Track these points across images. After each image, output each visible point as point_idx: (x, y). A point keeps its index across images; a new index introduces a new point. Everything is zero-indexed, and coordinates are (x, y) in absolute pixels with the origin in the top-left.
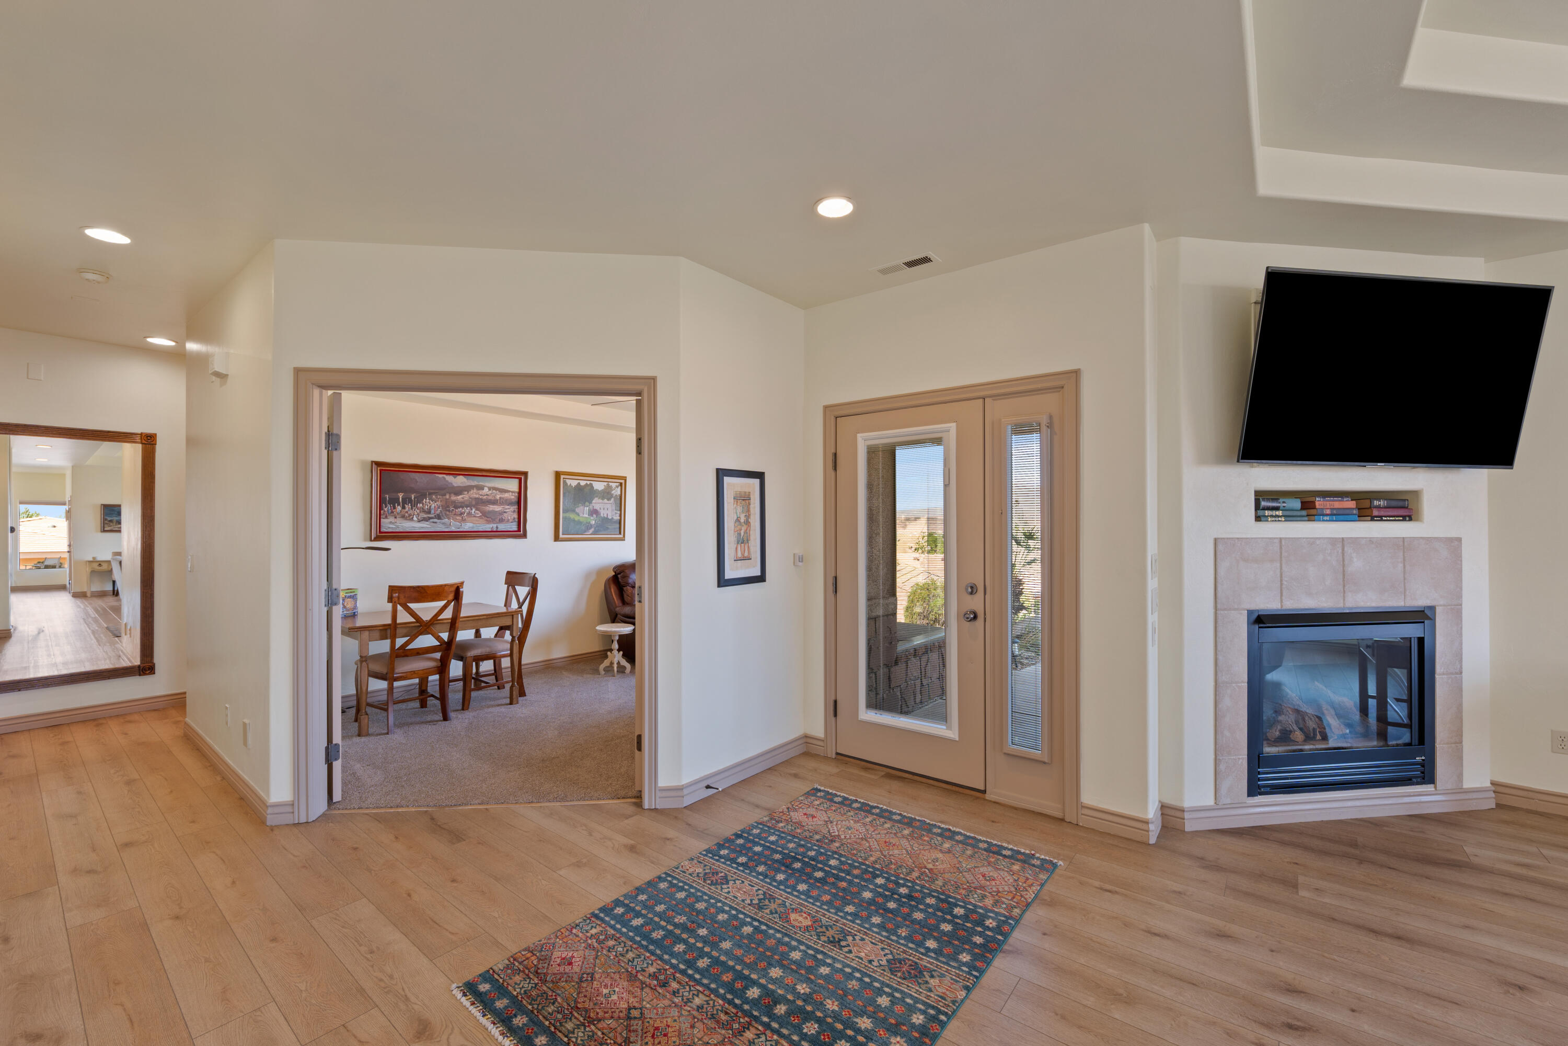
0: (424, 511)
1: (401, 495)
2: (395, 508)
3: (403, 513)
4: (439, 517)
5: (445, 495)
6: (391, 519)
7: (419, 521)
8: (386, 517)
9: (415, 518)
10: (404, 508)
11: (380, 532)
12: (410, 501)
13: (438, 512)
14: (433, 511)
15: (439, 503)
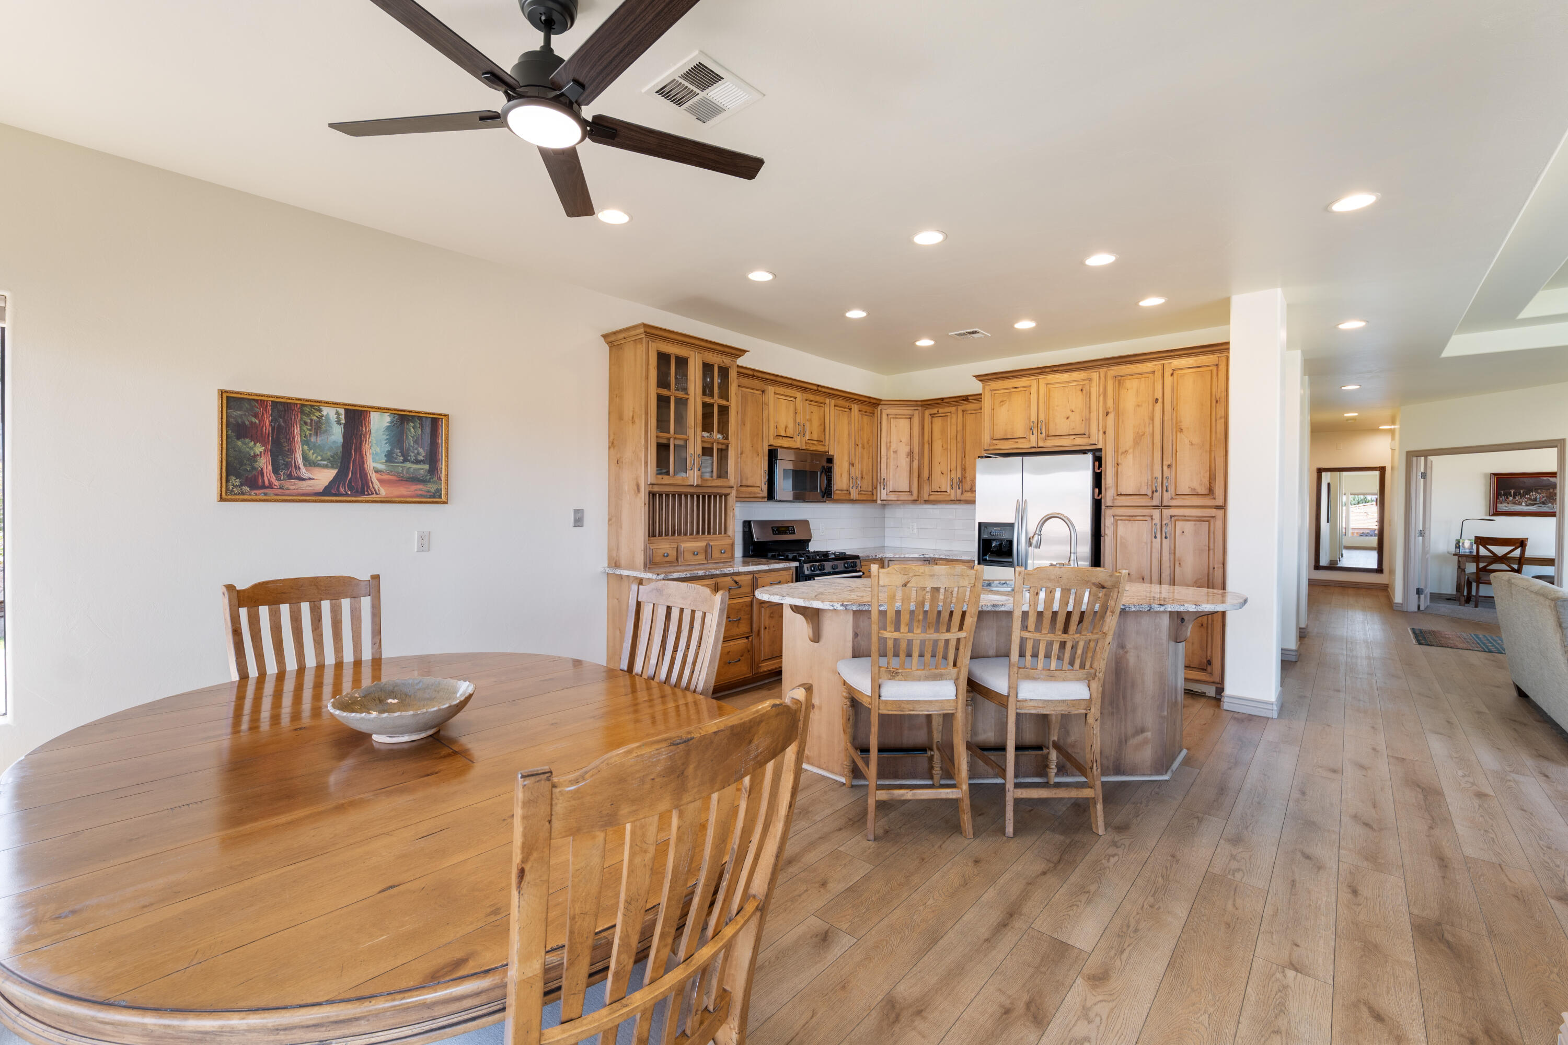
0: (1531, 500)
1: (1512, 492)
2: (1508, 498)
3: (1514, 501)
4: (1543, 503)
5: (1549, 489)
6: (1506, 504)
7: (1527, 505)
8: (1501, 503)
9: (1523, 504)
10: (1514, 498)
11: (1496, 511)
12: (1520, 494)
13: (1543, 499)
14: (1538, 500)
15: (1544, 495)
